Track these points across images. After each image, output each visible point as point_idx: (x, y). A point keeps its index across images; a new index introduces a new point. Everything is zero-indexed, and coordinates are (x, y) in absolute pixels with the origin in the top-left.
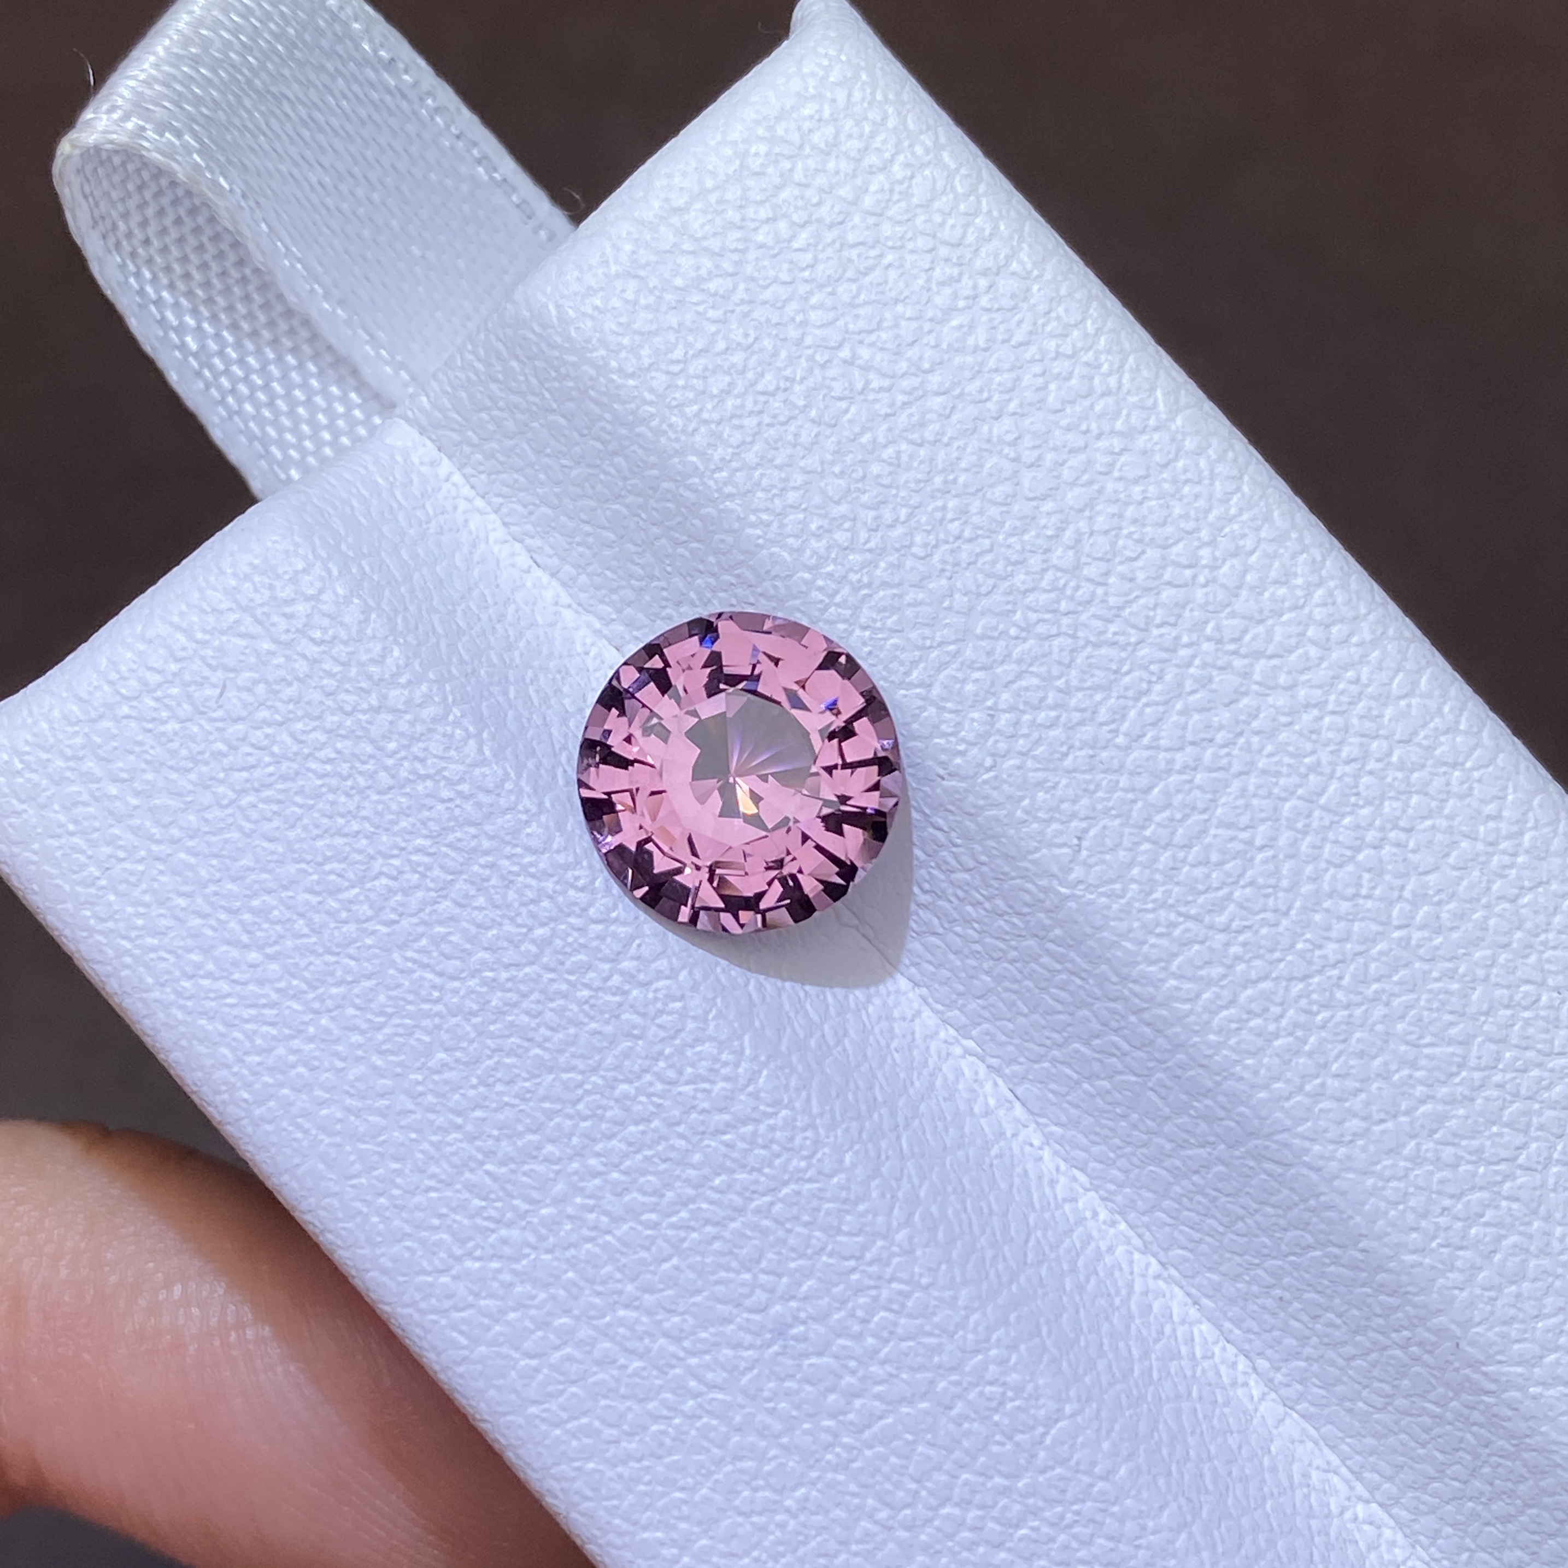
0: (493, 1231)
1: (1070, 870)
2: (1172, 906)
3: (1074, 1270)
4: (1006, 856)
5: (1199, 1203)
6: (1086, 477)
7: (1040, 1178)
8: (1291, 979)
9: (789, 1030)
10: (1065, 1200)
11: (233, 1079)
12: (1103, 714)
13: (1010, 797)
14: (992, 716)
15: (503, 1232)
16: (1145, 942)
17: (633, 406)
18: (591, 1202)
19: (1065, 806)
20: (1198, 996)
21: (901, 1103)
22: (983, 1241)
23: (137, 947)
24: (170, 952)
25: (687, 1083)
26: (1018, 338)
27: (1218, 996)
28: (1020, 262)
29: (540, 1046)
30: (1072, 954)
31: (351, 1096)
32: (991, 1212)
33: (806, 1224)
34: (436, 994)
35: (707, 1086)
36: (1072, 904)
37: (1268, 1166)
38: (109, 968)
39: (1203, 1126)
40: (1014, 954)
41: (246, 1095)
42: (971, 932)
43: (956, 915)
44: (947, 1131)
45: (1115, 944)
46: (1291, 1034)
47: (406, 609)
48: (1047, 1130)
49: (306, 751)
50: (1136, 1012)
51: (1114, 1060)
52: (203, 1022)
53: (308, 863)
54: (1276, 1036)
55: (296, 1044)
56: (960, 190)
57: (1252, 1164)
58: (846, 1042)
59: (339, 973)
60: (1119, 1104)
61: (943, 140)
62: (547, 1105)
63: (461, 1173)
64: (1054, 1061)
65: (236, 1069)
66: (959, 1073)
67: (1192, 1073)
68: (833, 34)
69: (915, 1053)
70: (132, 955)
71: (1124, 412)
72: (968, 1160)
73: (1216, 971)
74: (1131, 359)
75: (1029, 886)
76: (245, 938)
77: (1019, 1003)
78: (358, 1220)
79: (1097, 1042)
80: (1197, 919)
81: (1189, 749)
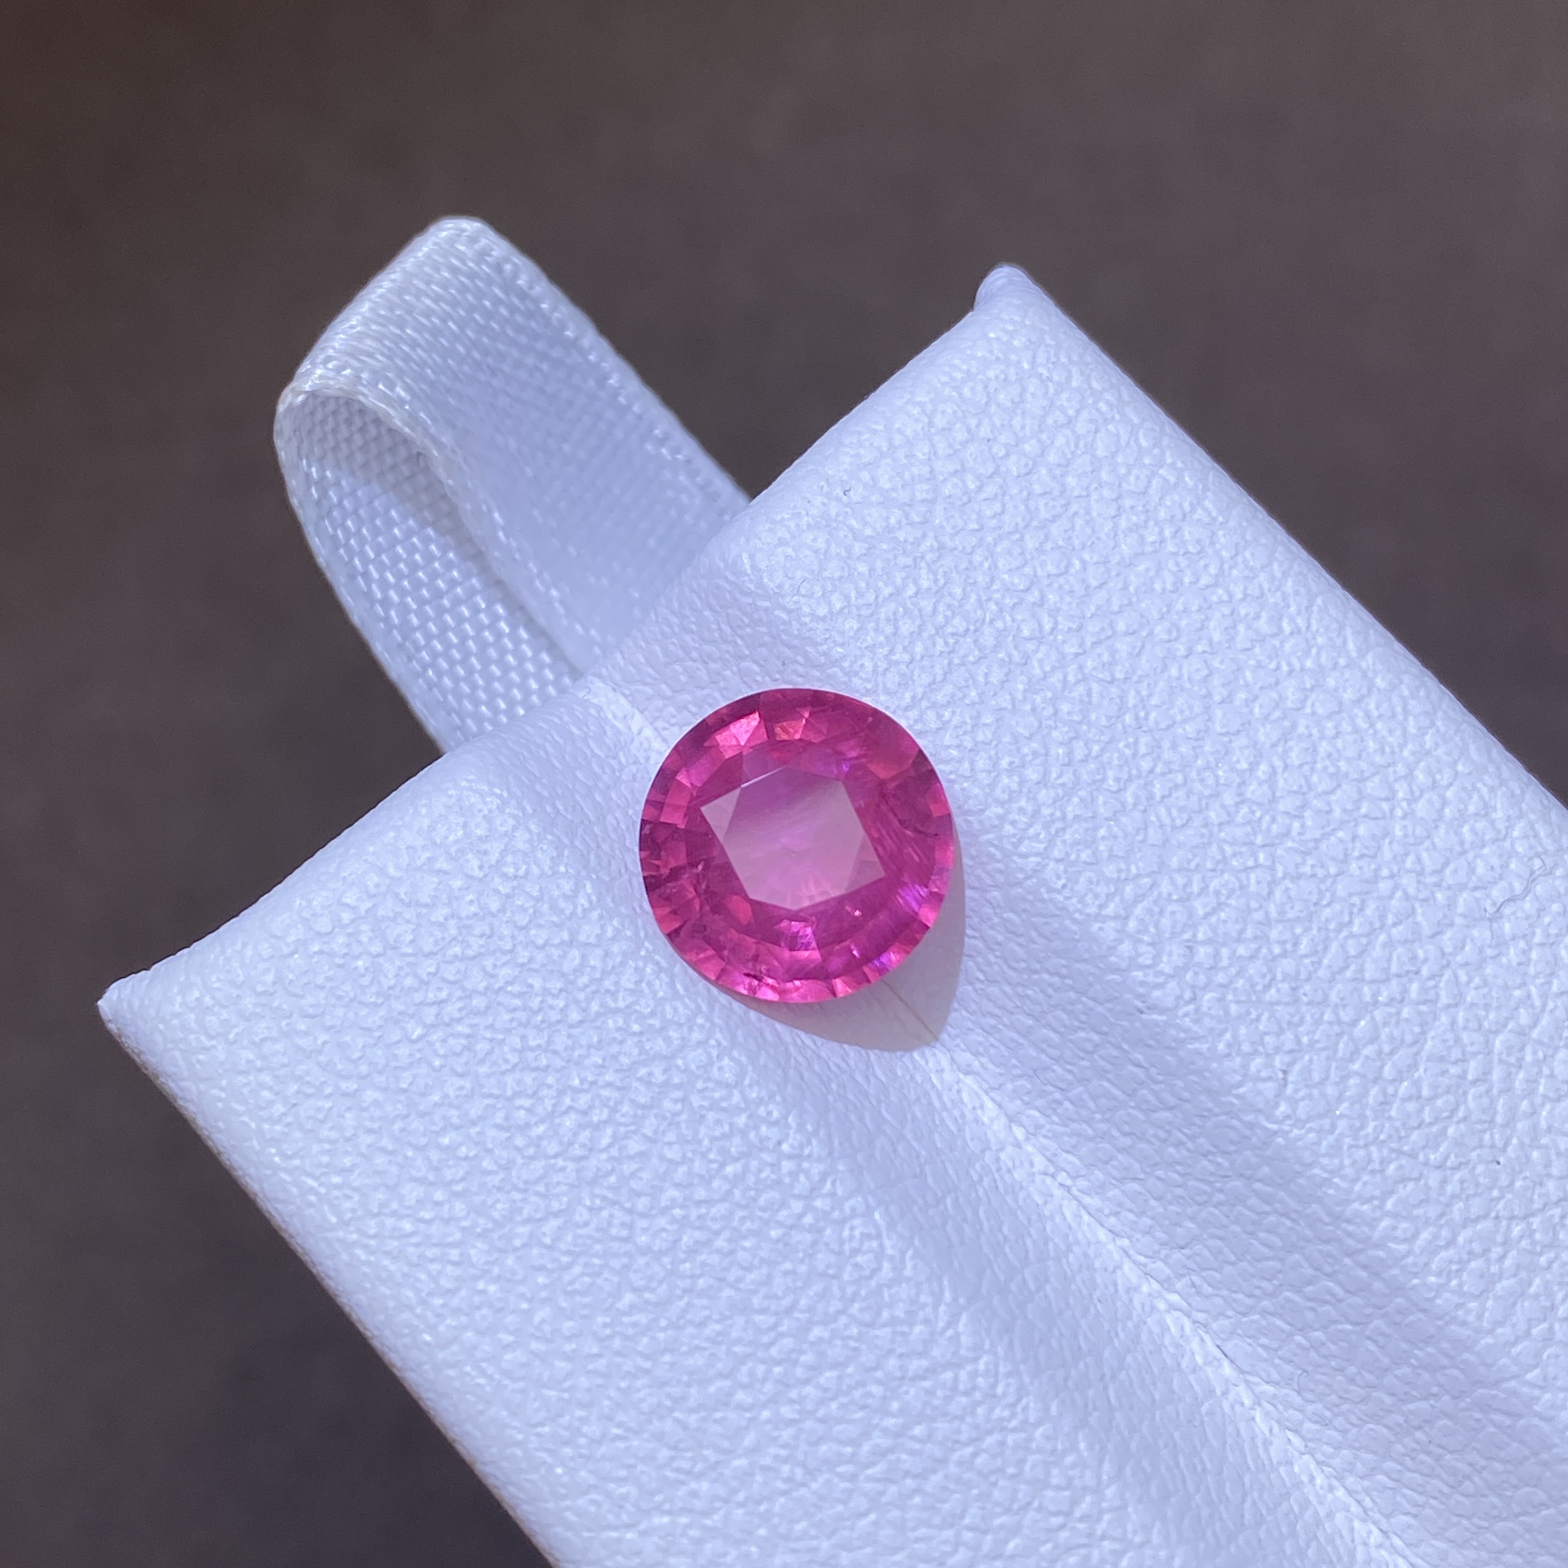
0: (683, 1483)
1: (1277, 1105)
2: (1383, 1142)
3: (1293, 1534)
4: (1209, 1092)
5: (1422, 1462)
6: (1277, 714)
7: (1253, 1439)
8: (1512, 1218)
9: (988, 1272)
10: (1279, 1463)
11: (416, 1322)
12: (1304, 947)
13: (1211, 1030)
14: (1190, 948)
15: (693, 1485)
16: (1355, 1181)
17: (825, 647)
18: (784, 1453)
19: (1267, 1039)
20: (1415, 1236)
21: (1106, 1353)
22: (1198, 1498)
23: (321, 1185)
24: (356, 1189)
25: (884, 1325)
26: (1204, 581)
27: (1436, 1237)
28: (1205, 509)
29: (731, 1286)
30: (1282, 1194)
31: (538, 1338)
32: (1204, 1469)
33: (1013, 1476)
34: (624, 1233)
35: (905, 1329)
36: (1280, 1140)
37: (1497, 1417)
38: (293, 1207)
39: (1426, 1376)
40: (1220, 1197)
41: (427, 1338)
42: (1176, 1176)
43: (1158, 1159)
44: (1155, 1384)
45: (1327, 1182)
46: (1515, 1275)
47: (599, 847)
48: (1258, 1390)
49: (497, 986)
50: (1351, 1254)
51: (1327, 1308)
52: (386, 1262)
53: (497, 1097)
54: (1501, 1276)
55: (481, 1285)
56: (1144, 443)
57: (1478, 1415)
58: (1048, 1287)
59: (525, 1213)
60: (1334, 1357)
61: (1126, 397)
62: (738, 1349)
63: (650, 1422)
64: (1264, 1312)
65: (418, 1311)
66: (1165, 1328)
67: (1411, 1318)
68: (1017, 302)
69: (1119, 1304)
70: (317, 1193)
71: (1314, 651)
72: (1178, 1414)
73: (1432, 1211)
74: (1319, 601)
75: (1235, 1122)
76: (431, 1177)
77: (1226, 1250)
78: (543, 1471)
79: (1310, 1288)
80: (1413, 1155)
81: (1394, 982)
